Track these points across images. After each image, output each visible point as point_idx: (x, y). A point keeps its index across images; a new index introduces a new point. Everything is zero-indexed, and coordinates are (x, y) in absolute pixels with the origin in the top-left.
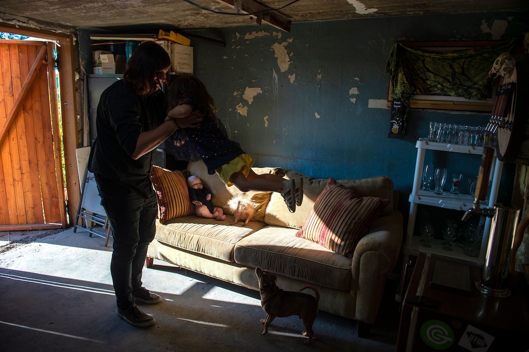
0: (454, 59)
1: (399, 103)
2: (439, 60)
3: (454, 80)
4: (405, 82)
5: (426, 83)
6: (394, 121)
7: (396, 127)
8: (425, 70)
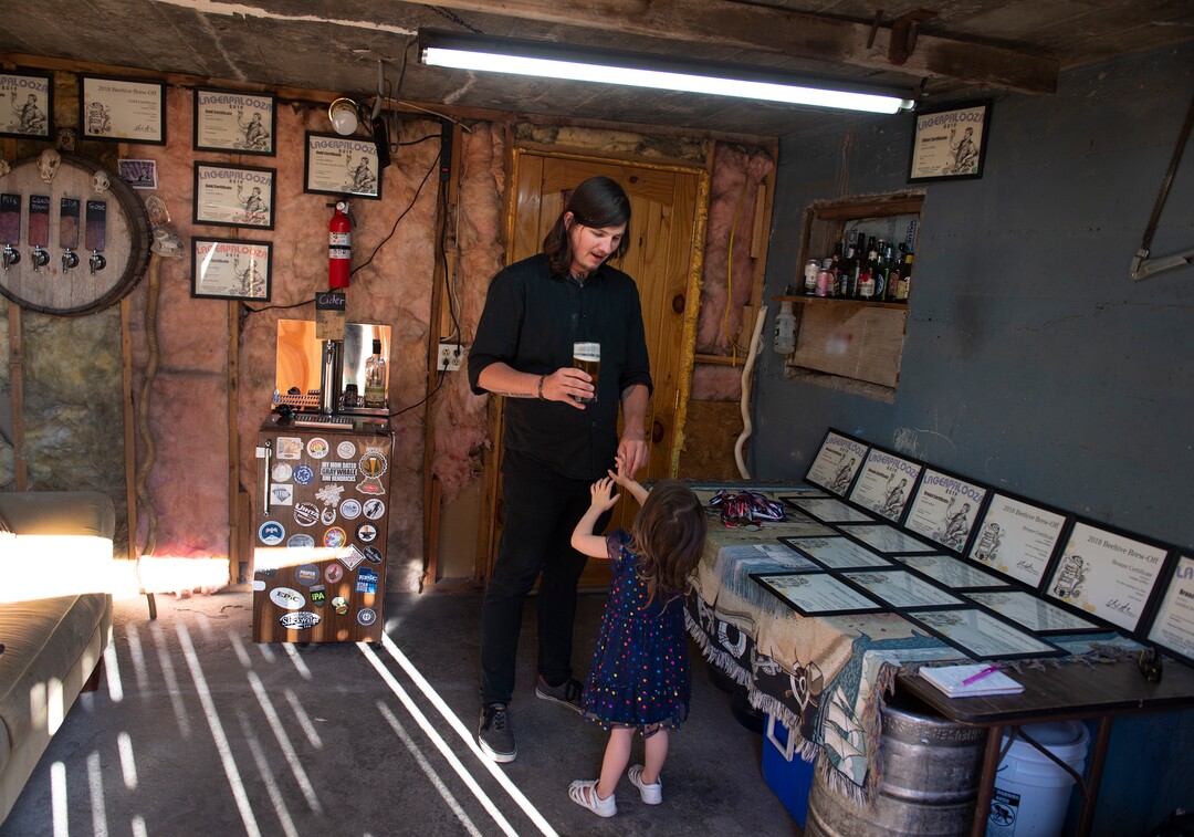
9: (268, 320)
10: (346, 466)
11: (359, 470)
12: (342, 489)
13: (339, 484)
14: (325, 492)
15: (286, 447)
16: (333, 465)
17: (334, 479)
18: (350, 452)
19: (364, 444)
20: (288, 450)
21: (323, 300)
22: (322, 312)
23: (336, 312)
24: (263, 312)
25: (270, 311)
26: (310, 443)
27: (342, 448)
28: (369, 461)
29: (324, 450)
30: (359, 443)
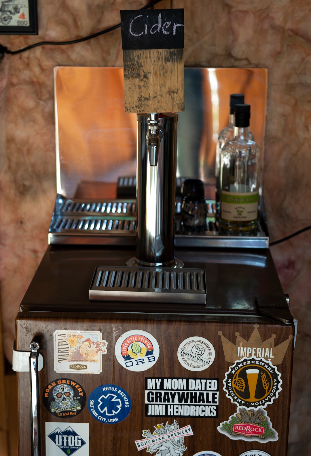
9: (37, 70)
10: (195, 385)
11: (222, 395)
12: (188, 431)
13: (183, 421)
14: (155, 436)
15: (72, 349)
16: (168, 383)
17: (171, 411)
18: (205, 356)
19: (234, 341)
20: (78, 356)
21: (138, 27)
22: (136, 53)
23: (164, 52)
24: (25, 54)
25: (38, 51)
26: (121, 340)
27: (188, 350)
28: (243, 375)
29: (150, 352)
30: (223, 339)
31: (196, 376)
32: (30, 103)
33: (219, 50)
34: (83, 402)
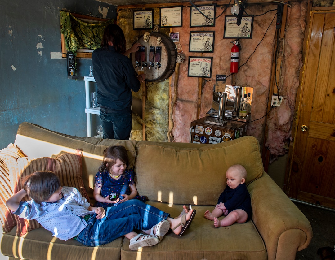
0: (93, 27)
1: (72, 55)
2: (87, 27)
3: (95, 40)
4: (77, 40)
5: (83, 41)
6: (71, 67)
7: (72, 71)
8: (81, 33)
9: (211, 85)
10: (218, 139)
11: (222, 141)
16: (213, 138)
17: (213, 143)
18: (219, 134)
19: (224, 132)
20: (199, 130)
21: (218, 77)
22: (218, 82)
23: (222, 82)
24: (209, 82)
25: (212, 81)
26: (206, 129)
27: (217, 132)
28: (225, 138)
29: (210, 132)
30: (223, 131)
31: (218, 137)
32: (209, 90)
33: (244, 83)
34: (199, 139)
